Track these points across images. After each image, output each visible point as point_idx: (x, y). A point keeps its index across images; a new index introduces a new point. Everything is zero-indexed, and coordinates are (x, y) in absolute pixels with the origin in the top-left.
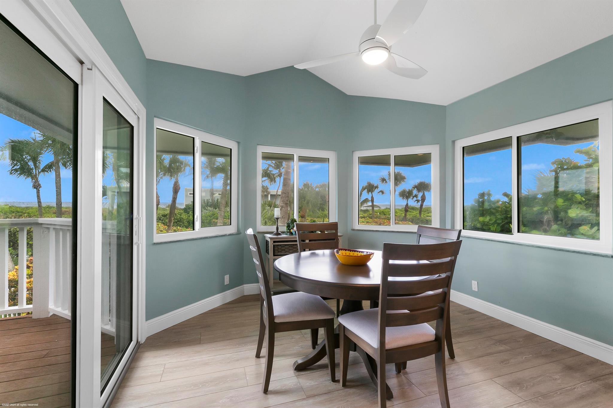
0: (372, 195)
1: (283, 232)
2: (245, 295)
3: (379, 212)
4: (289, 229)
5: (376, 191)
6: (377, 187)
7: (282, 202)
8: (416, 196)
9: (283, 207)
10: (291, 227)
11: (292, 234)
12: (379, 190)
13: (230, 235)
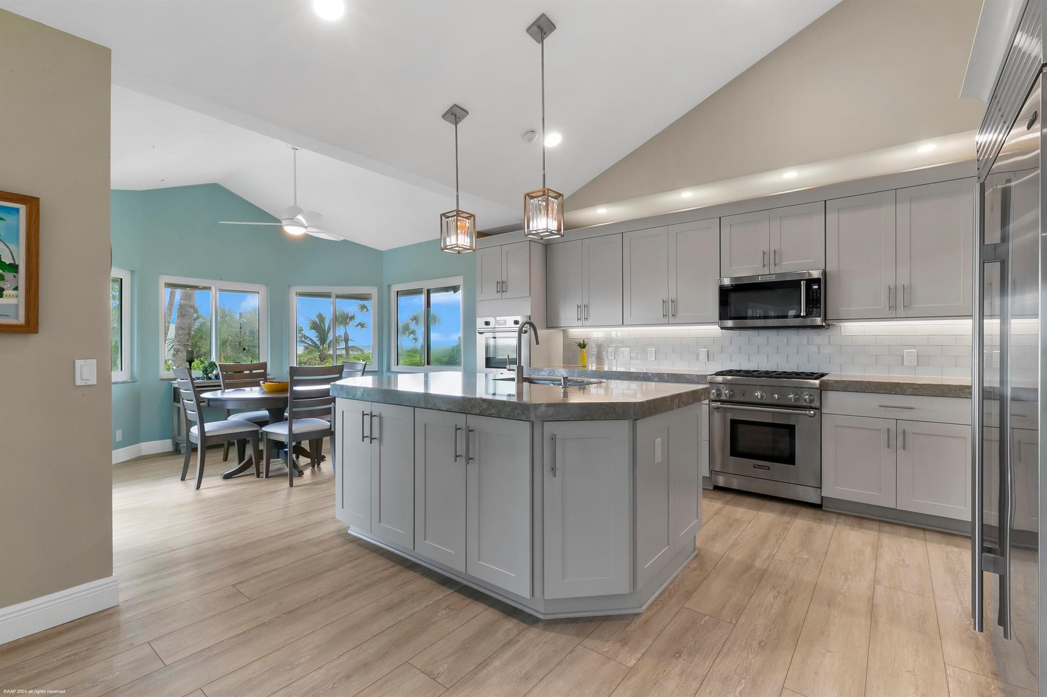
0: (346, 330)
1: (198, 378)
2: (143, 454)
3: (363, 358)
4: (206, 374)
5: (352, 324)
6: (352, 318)
7: (178, 343)
8: (413, 332)
9: (179, 351)
10: (209, 371)
11: (210, 378)
12: (356, 321)
13: (122, 383)
